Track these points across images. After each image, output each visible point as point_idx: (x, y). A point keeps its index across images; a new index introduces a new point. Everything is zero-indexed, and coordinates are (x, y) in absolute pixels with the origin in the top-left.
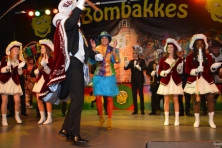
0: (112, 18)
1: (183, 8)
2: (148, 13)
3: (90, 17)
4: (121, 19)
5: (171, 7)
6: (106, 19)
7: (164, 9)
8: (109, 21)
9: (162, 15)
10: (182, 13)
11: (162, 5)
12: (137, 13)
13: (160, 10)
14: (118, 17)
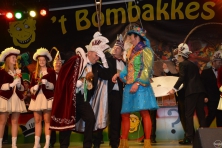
0: (116, 23)
1: (209, 6)
2: (162, 15)
3: (88, 21)
4: (127, 23)
5: (193, 7)
6: (109, 23)
7: (183, 10)
8: (113, 26)
9: (181, 17)
10: (207, 14)
11: (181, 4)
12: (148, 15)
13: (178, 10)
14: (124, 21)
